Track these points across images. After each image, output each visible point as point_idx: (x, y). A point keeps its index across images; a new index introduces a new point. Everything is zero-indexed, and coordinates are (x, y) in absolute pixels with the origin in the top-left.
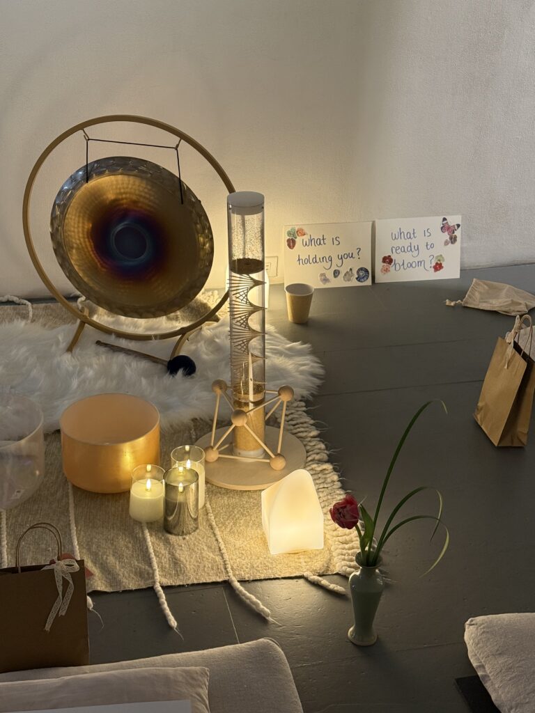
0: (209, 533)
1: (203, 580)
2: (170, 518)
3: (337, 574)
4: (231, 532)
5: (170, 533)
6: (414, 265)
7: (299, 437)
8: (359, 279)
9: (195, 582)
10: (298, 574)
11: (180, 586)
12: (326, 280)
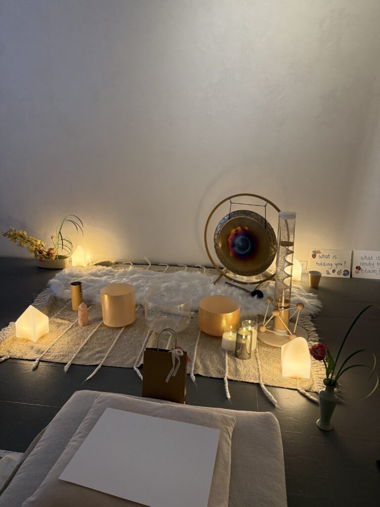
0: (255, 361)
1: (247, 381)
2: (238, 351)
3: (315, 392)
4: (266, 363)
5: (237, 357)
6: (371, 272)
7: (306, 330)
8: (344, 275)
9: (244, 380)
10: (295, 388)
11: (236, 381)
12: (328, 273)
